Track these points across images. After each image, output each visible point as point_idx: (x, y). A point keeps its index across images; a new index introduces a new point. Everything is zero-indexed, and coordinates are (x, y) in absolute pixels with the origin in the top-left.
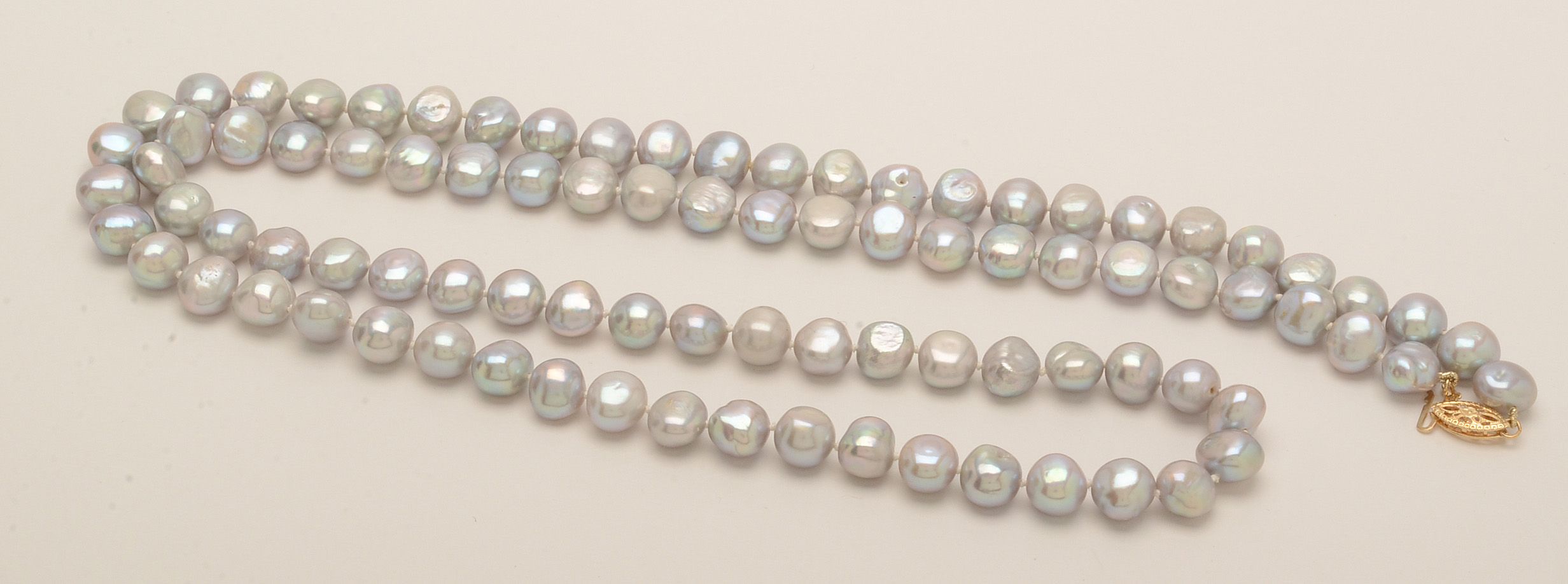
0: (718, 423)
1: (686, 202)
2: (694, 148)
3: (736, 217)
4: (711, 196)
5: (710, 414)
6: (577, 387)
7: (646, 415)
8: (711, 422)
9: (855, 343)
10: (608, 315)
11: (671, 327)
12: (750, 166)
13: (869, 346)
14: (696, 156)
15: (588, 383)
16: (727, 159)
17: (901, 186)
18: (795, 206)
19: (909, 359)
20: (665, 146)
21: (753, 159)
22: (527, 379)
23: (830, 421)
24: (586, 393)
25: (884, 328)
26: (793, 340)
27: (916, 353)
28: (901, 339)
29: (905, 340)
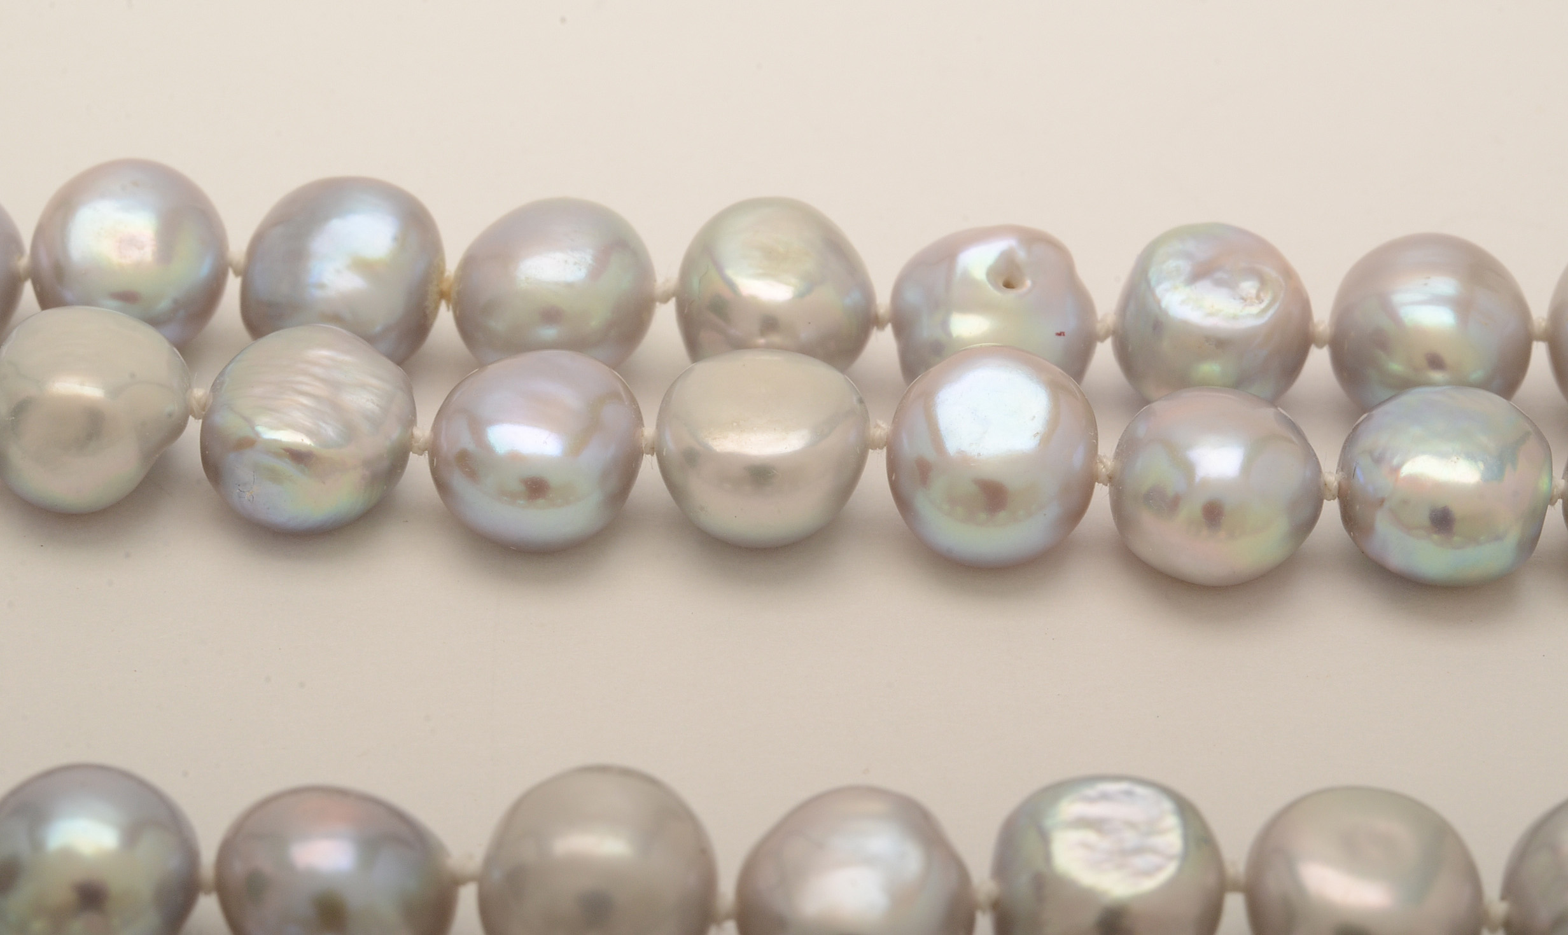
1: (230, 422)
2: (238, 245)
3: (418, 466)
4: (321, 390)
12: (445, 286)
14: (245, 274)
16: (362, 266)
17: (1011, 294)
18: (633, 401)
20: (131, 242)
21: (452, 264)
25: (1091, 800)
26: (727, 889)
27: (1236, 888)
28: (1172, 839)
29: (1186, 838)
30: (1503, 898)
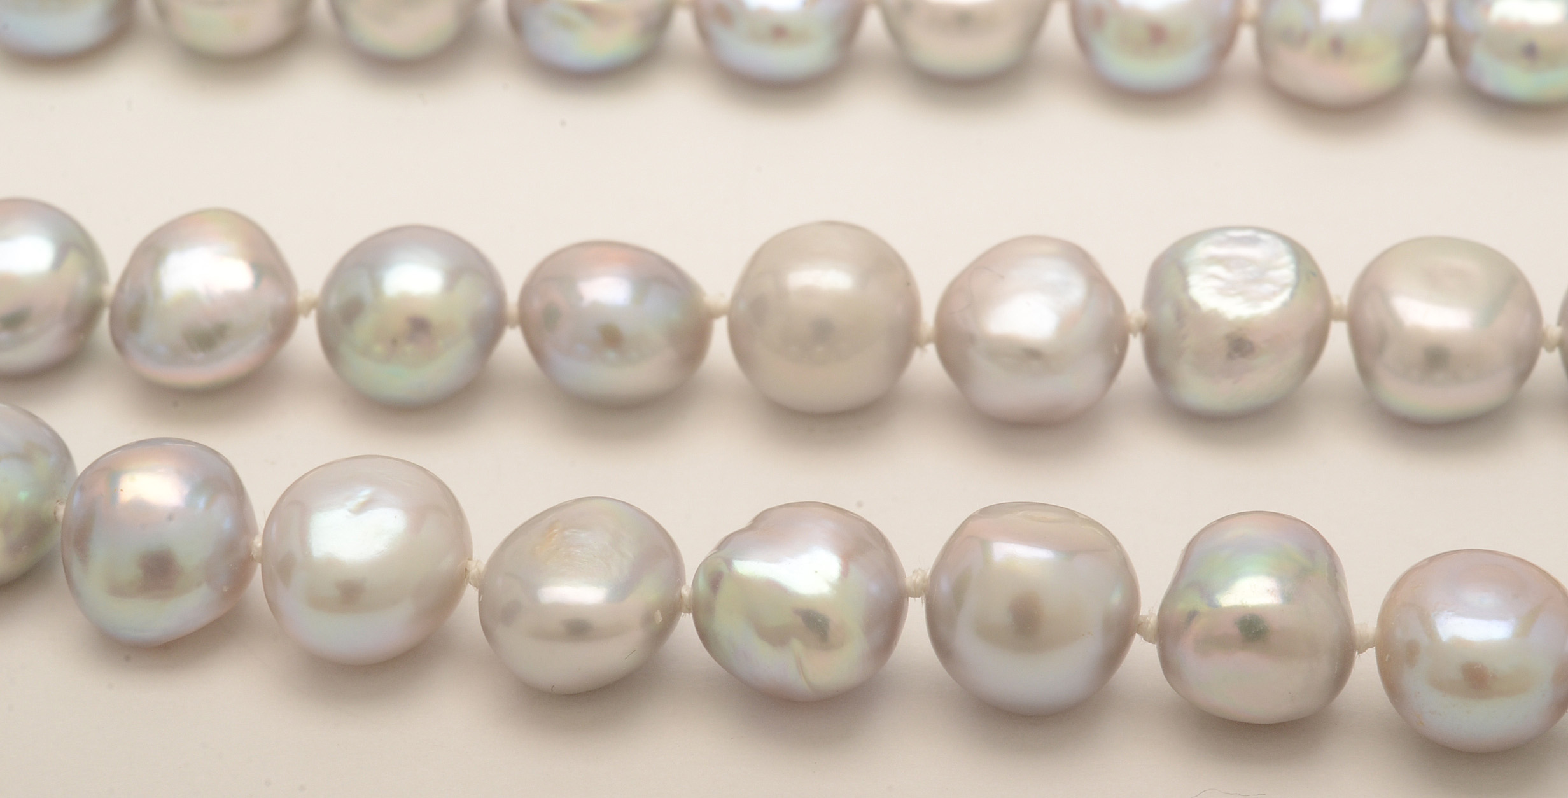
0: (726, 588)
5: (691, 565)
6: (227, 524)
7: (471, 594)
8: (702, 584)
9: (1134, 305)
10: (313, 305)
11: (525, 322)
13: (1186, 312)
15: (261, 505)
19: (1317, 341)
22: (56, 519)
23: (1115, 542)
24: (258, 542)
25: (1220, 244)
26: (928, 318)
27: (1339, 317)
28: (1286, 271)
29: (1298, 273)
30: (1559, 324)
